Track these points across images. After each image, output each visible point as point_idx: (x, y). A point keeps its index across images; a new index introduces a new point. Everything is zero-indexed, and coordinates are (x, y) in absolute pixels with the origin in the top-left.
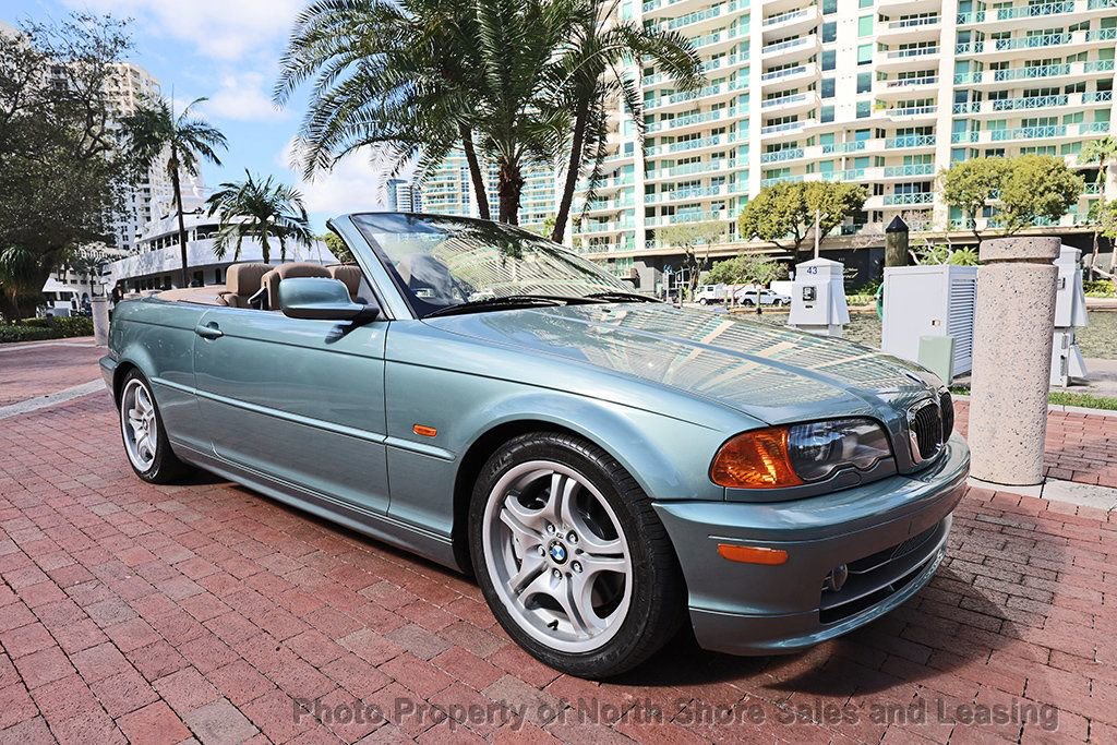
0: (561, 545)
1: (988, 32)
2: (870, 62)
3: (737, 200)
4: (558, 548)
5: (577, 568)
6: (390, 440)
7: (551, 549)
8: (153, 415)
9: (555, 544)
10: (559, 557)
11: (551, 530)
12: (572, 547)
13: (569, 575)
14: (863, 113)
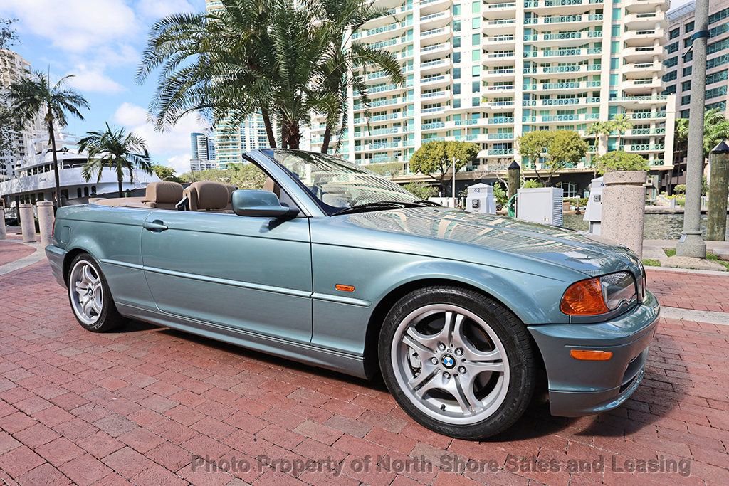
0: (451, 356)
1: (539, 63)
2: (479, 75)
3: (408, 150)
4: (448, 359)
5: (463, 371)
6: (315, 295)
7: (443, 359)
8: (100, 285)
9: (446, 356)
10: (449, 365)
11: (442, 348)
12: (458, 358)
13: (456, 375)
14: (476, 103)
